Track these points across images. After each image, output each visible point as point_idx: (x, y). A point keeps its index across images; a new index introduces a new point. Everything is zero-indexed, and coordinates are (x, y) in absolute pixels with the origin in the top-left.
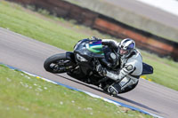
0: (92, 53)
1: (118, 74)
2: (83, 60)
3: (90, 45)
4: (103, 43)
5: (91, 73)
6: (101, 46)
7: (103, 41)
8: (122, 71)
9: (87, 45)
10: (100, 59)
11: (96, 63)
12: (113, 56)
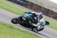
0: (28, 17)
1: (37, 24)
2: (25, 19)
3: (27, 14)
4: (32, 14)
5: (28, 24)
6: (31, 15)
7: (32, 13)
8: (38, 23)
9: (26, 14)
10: (31, 19)
11: (29, 21)
12: (35, 18)
